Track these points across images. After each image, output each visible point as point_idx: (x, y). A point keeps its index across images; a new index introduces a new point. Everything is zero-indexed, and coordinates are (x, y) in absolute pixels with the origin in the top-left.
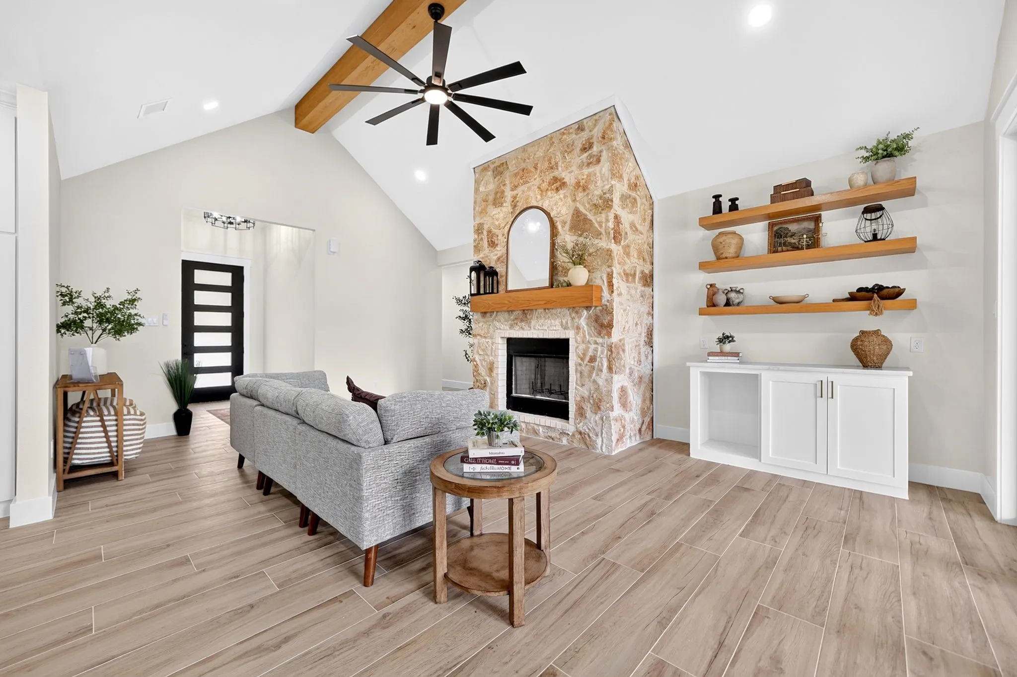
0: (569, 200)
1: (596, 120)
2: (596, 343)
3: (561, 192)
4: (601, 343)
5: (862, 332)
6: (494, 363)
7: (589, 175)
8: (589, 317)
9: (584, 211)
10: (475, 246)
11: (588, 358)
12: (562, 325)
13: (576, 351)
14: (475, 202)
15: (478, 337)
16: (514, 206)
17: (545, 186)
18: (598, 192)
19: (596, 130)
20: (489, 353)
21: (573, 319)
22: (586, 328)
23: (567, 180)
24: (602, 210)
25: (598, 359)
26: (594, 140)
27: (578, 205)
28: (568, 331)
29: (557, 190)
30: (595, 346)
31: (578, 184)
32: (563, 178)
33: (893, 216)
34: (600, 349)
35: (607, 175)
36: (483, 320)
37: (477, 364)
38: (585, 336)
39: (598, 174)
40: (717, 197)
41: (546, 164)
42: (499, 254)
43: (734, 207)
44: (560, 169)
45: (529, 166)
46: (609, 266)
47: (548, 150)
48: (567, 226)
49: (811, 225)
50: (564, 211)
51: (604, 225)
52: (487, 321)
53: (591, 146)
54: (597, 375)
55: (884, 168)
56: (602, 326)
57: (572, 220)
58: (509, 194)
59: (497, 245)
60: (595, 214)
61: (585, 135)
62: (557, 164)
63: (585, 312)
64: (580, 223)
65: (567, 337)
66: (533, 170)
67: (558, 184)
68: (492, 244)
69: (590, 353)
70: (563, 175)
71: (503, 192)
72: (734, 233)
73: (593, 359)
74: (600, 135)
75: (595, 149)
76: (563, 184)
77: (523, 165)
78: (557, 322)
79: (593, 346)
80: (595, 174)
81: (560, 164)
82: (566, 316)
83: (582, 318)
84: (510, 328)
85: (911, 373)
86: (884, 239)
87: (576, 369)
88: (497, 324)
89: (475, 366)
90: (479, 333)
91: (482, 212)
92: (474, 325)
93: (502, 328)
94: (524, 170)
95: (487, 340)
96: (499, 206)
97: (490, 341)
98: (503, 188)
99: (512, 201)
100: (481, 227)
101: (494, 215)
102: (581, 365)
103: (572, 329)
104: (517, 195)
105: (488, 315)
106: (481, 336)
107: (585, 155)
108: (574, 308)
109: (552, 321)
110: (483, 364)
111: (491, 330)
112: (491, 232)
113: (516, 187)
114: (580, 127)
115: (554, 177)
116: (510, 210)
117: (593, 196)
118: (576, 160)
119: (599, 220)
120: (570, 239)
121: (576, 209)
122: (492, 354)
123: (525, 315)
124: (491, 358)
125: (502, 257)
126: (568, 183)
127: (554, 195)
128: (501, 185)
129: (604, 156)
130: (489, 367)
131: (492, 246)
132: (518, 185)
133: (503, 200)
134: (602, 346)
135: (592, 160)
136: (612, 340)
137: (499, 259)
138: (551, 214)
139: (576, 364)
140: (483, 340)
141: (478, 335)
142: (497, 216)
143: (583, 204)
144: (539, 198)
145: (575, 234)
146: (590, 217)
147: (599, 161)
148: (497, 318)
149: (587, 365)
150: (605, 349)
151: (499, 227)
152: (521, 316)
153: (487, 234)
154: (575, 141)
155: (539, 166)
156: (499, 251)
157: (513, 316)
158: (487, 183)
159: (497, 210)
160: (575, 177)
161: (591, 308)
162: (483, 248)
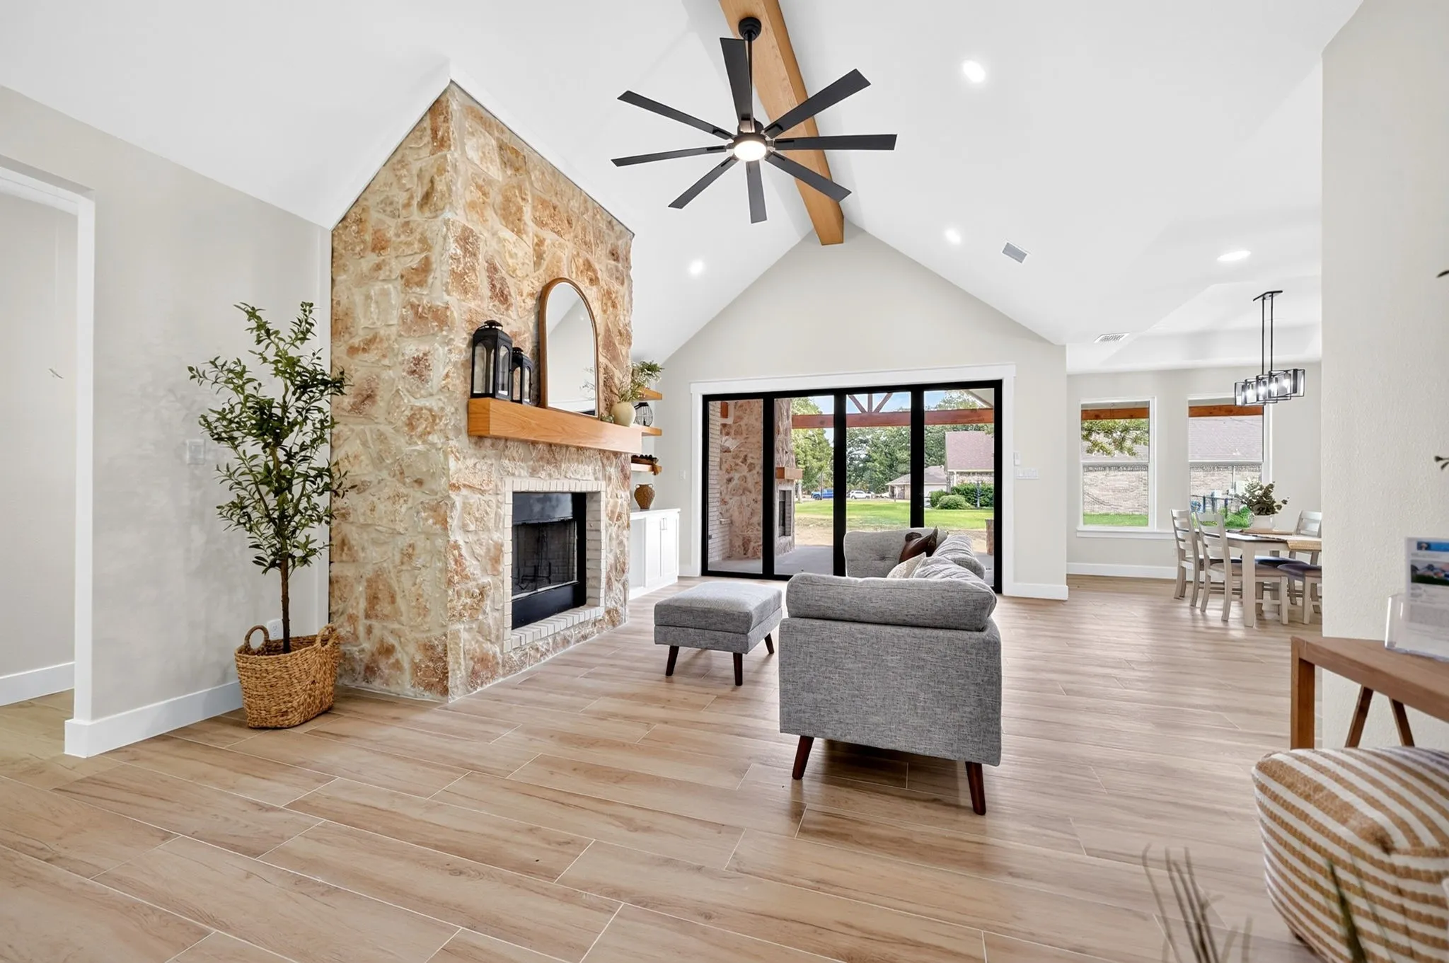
0: (602, 305)
1: (621, 231)
2: (621, 497)
3: (596, 289)
4: (624, 497)
5: (643, 484)
6: (502, 545)
7: (617, 292)
8: (616, 466)
9: (612, 331)
11: (616, 516)
12: (595, 473)
13: (606, 508)
15: (464, 492)
16: (540, 259)
17: (580, 262)
18: (622, 319)
20: (491, 524)
21: (603, 466)
22: (614, 479)
23: (599, 275)
24: (625, 342)
25: (622, 517)
26: (620, 253)
27: (608, 320)
28: (599, 482)
29: (592, 280)
30: (621, 500)
31: (608, 294)
32: (597, 272)
34: (624, 503)
35: (627, 303)
37: (461, 555)
38: (612, 489)
41: (580, 233)
44: (593, 255)
45: (561, 210)
47: (583, 214)
48: (603, 341)
50: (598, 319)
52: (485, 457)
53: (618, 258)
54: (621, 535)
55: (648, 381)
56: (626, 477)
57: (606, 337)
58: (530, 225)
59: (511, 304)
60: (620, 343)
61: (613, 238)
62: (591, 244)
63: (614, 459)
64: (609, 343)
65: (599, 489)
66: (567, 223)
67: (593, 275)
68: (501, 294)
70: (596, 267)
71: (520, 209)
73: (619, 517)
74: (624, 252)
75: (621, 265)
76: (597, 280)
77: (555, 201)
78: (590, 469)
79: (618, 502)
80: (622, 296)
81: (594, 247)
82: (599, 464)
83: (612, 467)
84: (530, 475)
85: (679, 510)
87: (606, 533)
88: (508, 465)
89: (456, 561)
90: (467, 483)
91: (472, 205)
92: (452, 463)
93: (517, 473)
94: (555, 208)
95: (487, 497)
96: (513, 231)
97: (493, 499)
98: (520, 200)
99: (537, 244)
100: (471, 240)
101: (505, 240)
102: (611, 525)
103: (603, 479)
104: (543, 239)
105: (486, 443)
106: (472, 488)
107: (613, 263)
108: (604, 453)
109: (586, 467)
110: (477, 550)
111: (493, 476)
112: (495, 268)
113: (542, 224)
114: (611, 223)
115: (588, 260)
116: (533, 256)
117: (619, 320)
118: (606, 261)
119: (623, 352)
120: (602, 360)
121: (607, 324)
122: (498, 528)
123: (553, 453)
124: (494, 536)
125: (519, 334)
126: (600, 282)
127: (589, 286)
128: (516, 191)
129: (626, 281)
130: (492, 554)
131: (502, 302)
132: (546, 225)
133: (521, 226)
134: (625, 500)
135: (618, 275)
136: (629, 492)
137: (514, 336)
138: (593, 312)
139: (606, 525)
140: (477, 498)
141: (464, 485)
142: (512, 249)
143: (612, 323)
144: (574, 275)
145: (607, 355)
146: (616, 343)
147: (623, 282)
148: (506, 452)
149: (615, 525)
150: (627, 504)
151: (513, 272)
152: (548, 455)
153: (485, 265)
154: (606, 235)
155: (573, 224)
156: (513, 320)
157: (535, 453)
158: (484, 154)
159: (510, 235)
160: (606, 281)
161: (618, 454)
162: (475, 290)
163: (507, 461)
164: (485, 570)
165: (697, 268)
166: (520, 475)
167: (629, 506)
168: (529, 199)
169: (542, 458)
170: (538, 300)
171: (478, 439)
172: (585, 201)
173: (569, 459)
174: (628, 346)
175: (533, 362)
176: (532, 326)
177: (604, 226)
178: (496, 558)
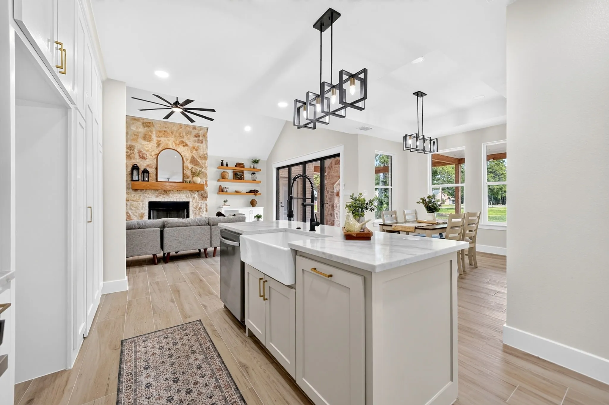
0: (189, 151)
1: (201, 129)
2: (201, 203)
3: (186, 148)
5: (252, 200)
6: (144, 213)
7: (198, 146)
8: (198, 194)
9: (196, 158)
10: (127, 156)
11: (198, 208)
12: (186, 196)
13: (193, 206)
15: (131, 201)
16: (159, 145)
17: (178, 142)
18: (202, 153)
19: (200, 132)
20: (140, 209)
21: (191, 195)
22: (197, 198)
23: (188, 143)
24: (203, 159)
25: (202, 208)
27: (193, 155)
28: (189, 199)
30: (201, 204)
31: (194, 148)
33: (256, 175)
34: (203, 205)
35: (205, 148)
36: (136, 193)
37: (129, 215)
38: (196, 200)
40: (222, 161)
41: (178, 134)
42: (148, 163)
43: (227, 165)
44: (185, 139)
45: (169, 131)
46: (206, 178)
47: (179, 129)
48: (189, 161)
49: (242, 174)
50: (187, 155)
51: (204, 164)
52: (138, 194)
53: (199, 136)
54: (202, 213)
55: (256, 165)
56: (204, 197)
57: (191, 159)
58: (154, 138)
59: (147, 159)
60: (200, 160)
61: (197, 132)
62: (184, 136)
63: (197, 193)
64: (194, 161)
65: (189, 201)
66: (171, 134)
67: (184, 144)
68: (143, 157)
69: (199, 206)
70: (187, 141)
71: (151, 136)
72: (227, 172)
73: (200, 208)
74: (203, 134)
75: (201, 138)
76: (187, 145)
77: (165, 130)
78: (184, 195)
79: (200, 204)
80: (201, 147)
81: (185, 137)
82: (189, 194)
83: (196, 194)
84: (156, 197)
85: (263, 207)
86: (255, 180)
87: (193, 213)
88: (147, 195)
90: (131, 199)
91: (133, 140)
93: (150, 197)
94: (165, 132)
95: (139, 203)
96: (148, 141)
97: (141, 203)
98: (150, 134)
99: (157, 142)
100: (132, 147)
101: (144, 144)
102: (195, 210)
103: (191, 198)
104: (161, 140)
105: (139, 191)
106: (133, 201)
107: (196, 138)
108: (191, 191)
109: (182, 195)
110: (136, 214)
111: (141, 198)
112: (141, 151)
113: (160, 137)
114: (194, 128)
115: (182, 141)
116: (156, 145)
117: (200, 153)
118: (193, 139)
119: (202, 162)
120: (190, 166)
121: (193, 156)
122: (142, 209)
123: (166, 192)
124: (142, 211)
125: (150, 165)
126: (189, 145)
127: (183, 147)
128: (149, 132)
129: (204, 142)
130: (140, 215)
131: (143, 159)
132: (161, 136)
133: (151, 139)
134: (204, 204)
135: (199, 141)
136: (207, 202)
137: (148, 166)
138: (182, 154)
139: (193, 210)
140: (135, 203)
141: (131, 200)
142: (147, 146)
143: (196, 155)
144: (174, 146)
145: (192, 164)
146: (198, 160)
147: (202, 143)
148: (146, 193)
149: (198, 210)
150: (205, 205)
151: (148, 151)
152: (164, 193)
153: (137, 151)
154: (192, 132)
155: (174, 133)
156: (148, 162)
157: (158, 192)
158: (137, 127)
159: (146, 143)
160: (192, 145)
161: (199, 191)
162: (134, 158)
164: (138, 218)
165: (248, 129)
166: (151, 198)
167: (207, 205)
168: (154, 132)
169: (161, 193)
170: (156, 156)
171: (136, 190)
172: (181, 126)
173: (173, 193)
174: (205, 160)
175: (155, 170)
176: (155, 162)
177: (191, 129)
178: (142, 216)
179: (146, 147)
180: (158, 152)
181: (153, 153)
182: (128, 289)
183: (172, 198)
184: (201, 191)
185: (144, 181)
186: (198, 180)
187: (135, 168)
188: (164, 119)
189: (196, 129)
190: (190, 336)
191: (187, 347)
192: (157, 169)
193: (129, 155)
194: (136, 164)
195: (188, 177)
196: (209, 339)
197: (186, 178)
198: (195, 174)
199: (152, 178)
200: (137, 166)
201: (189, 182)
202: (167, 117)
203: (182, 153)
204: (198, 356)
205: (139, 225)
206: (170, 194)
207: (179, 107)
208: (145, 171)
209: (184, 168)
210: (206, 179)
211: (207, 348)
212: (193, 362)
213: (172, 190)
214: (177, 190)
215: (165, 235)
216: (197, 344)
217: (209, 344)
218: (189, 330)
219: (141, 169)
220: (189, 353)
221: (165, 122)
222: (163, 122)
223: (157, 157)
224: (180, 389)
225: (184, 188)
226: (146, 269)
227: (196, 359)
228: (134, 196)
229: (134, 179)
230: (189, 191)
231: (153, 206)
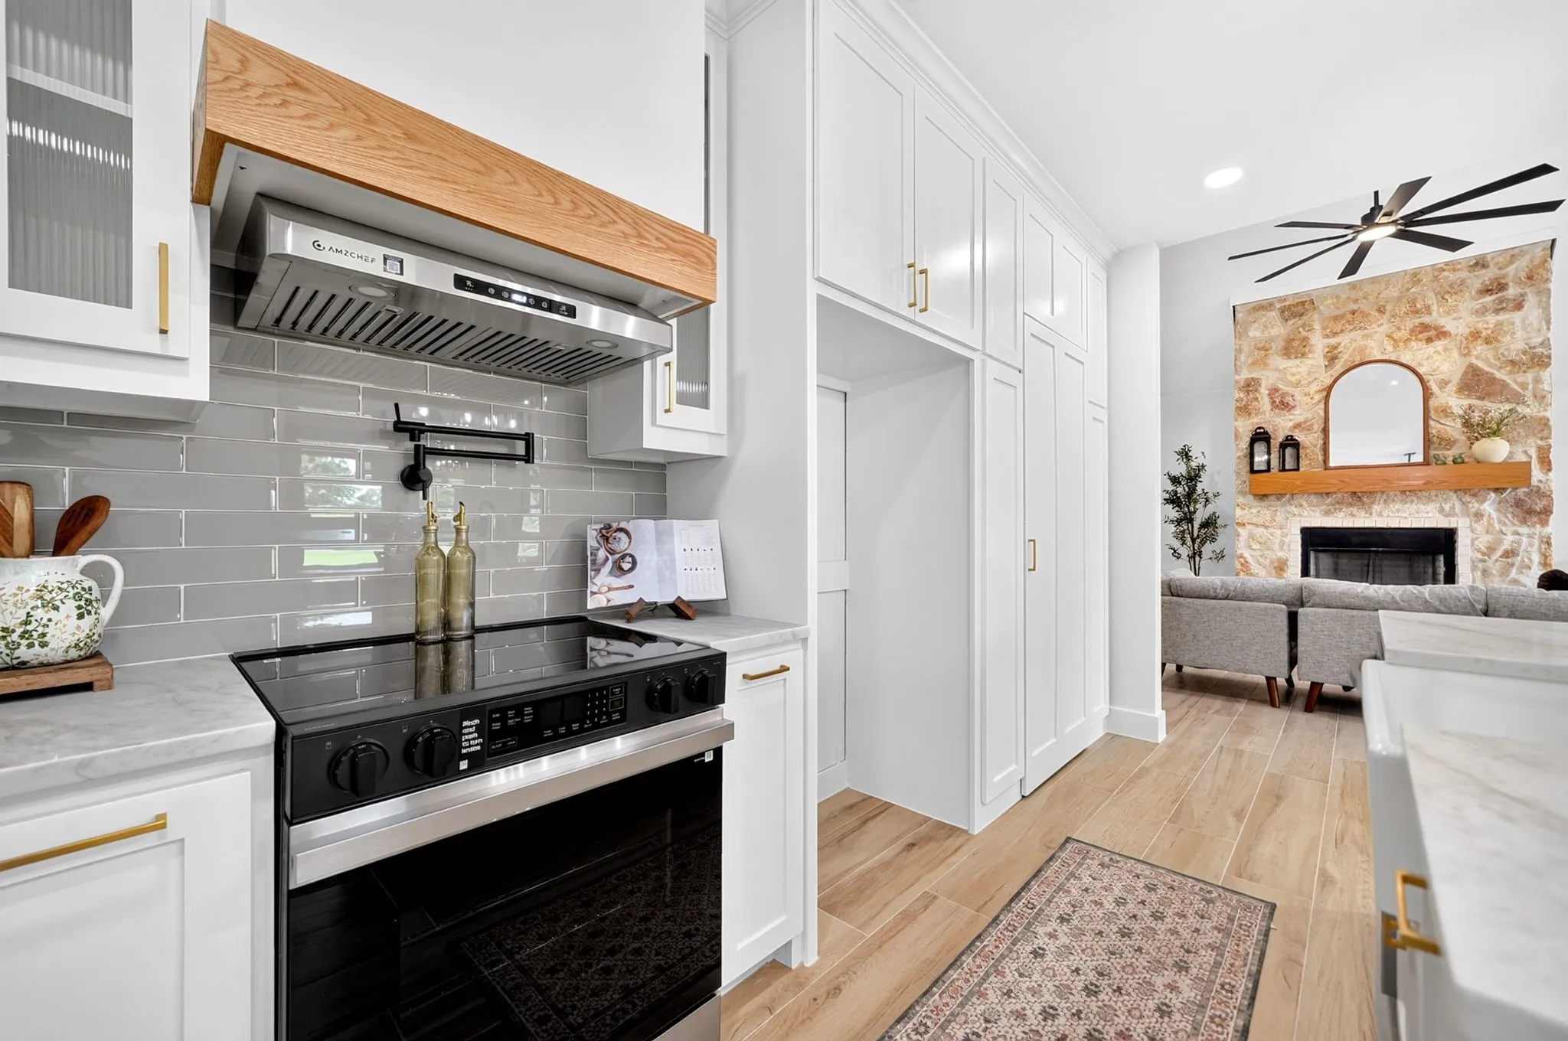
0: (1455, 354)
1: (1513, 256)
2: (1516, 533)
3: (1439, 345)
4: (1528, 534)
6: (1287, 560)
7: (1499, 324)
8: (1500, 502)
9: (1487, 369)
10: (1238, 409)
11: (1499, 553)
12: (1441, 511)
13: (1473, 544)
14: (1239, 351)
15: (1248, 526)
16: (1332, 358)
17: (1404, 334)
18: (1521, 345)
19: (1511, 269)
20: (1276, 547)
21: (1465, 503)
22: (1494, 515)
23: (1449, 328)
24: (1528, 368)
25: (1521, 554)
26: (1509, 280)
27: (1474, 361)
28: (1455, 519)
29: (1429, 340)
30: (1515, 537)
31: (1475, 335)
32: (1442, 327)
34: (1525, 540)
35: (1535, 323)
36: (1263, 504)
37: (1246, 562)
38: (1491, 524)
39: (1518, 323)
41: (1404, 308)
42: (1300, 419)
44: (1435, 314)
45: (1364, 306)
46: (1544, 438)
47: (1408, 289)
48: (1452, 387)
50: (1447, 367)
51: (1530, 385)
52: (1269, 506)
53: (1502, 287)
54: (1519, 573)
56: (1530, 512)
57: (1464, 378)
58: (1319, 343)
59: (1293, 407)
60: (1510, 373)
61: (1487, 276)
62: (1428, 307)
63: (1493, 495)
64: (1475, 382)
65: (1452, 526)
66: (1376, 313)
67: (1433, 334)
68: (1282, 404)
69: (1506, 545)
70: (1442, 321)
71: (1306, 339)
73: (1509, 554)
74: (1522, 274)
75: (1512, 291)
76: (1442, 334)
77: (1355, 307)
78: (1431, 507)
79: (1510, 537)
80: (1513, 323)
81: (1435, 308)
82: (1453, 502)
83: (1488, 503)
84: (1324, 515)
87: (1474, 568)
88: (1296, 511)
89: (1242, 565)
90: (1251, 522)
91: (1254, 363)
92: (1238, 512)
93: (1305, 514)
94: (1354, 313)
95: (1271, 530)
96: (1297, 357)
97: (1278, 532)
98: (1305, 333)
99: (1328, 352)
100: (1253, 383)
101: (1286, 369)
102: (1485, 561)
103: (1463, 516)
104: (1339, 344)
105: (1271, 498)
106: (1257, 525)
107: (1488, 299)
108: (1465, 491)
109: (1421, 506)
110: (1261, 560)
111: (1280, 517)
112: (1277, 390)
113: (1335, 334)
114: (1480, 263)
115: (1422, 324)
116: (1323, 362)
117: (1508, 350)
118: (1467, 304)
119: (1520, 380)
120: (1458, 404)
121: (1471, 365)
122: (1281, 549)
123: (1357, 498)
124: (1280, 554)
125: (1305, 422)
126: (1452, 332)
127: (1425, 346)
128: (1301, 330)
129: (1531, 301)
130: (1276, 564)
131: (1283, 409)
132: (1342, 331)
133: (1307, 349)
134: (1530, 536)
135: (1504, 305)
136: (1549, 529)
137: (1297, 426)
138: (1421, 370)
139: (1473, 562)
140: (1261, 530)
141: (1249, 523)
142: (1294, 370)
143: (1486, 360)
144: (1390, 348)
145: (1468, 397)
146: (1498, 375)
147: (1519, 306)
148: (1292, 502)
149: (1497, 560)
150: (1536, 542)
151: (1298, 384)
152: (1350, 500)
153: (1267, 392)
154: (1468, 281)
155: (1389, 308)
156: (1298, 415)
157: (1330, 499)
158: (1265, 327)
159: (1291, 363)
160: (1467, 326)
161: (1505, 489)
162: (1258, 412)
163: (1293, 508)
164: (1269, 573)
166: (1309, 516)
167: (1549, 543)
168: (1317, 326)
169: (1338, 503)
170: (1325, 394)
171: (1263, 497)
172: (1415, 276)
173: (1385, 500)
174: (1537, 368)
175: (1322, 436)
176: (1322, 413)
177: (1464, 274)
178: (1281, 567)
179: (1294, 375)
180: (1329, 382)
181: (1314, 388)
182: (1160, 741)
183: (1380, 514)
184: (1515, 489)
185: (1283, 470)
186: (1498, 450)
187: (1260, 437)
188: (1339, 278)
189: (1484, 266)
190: (1207, 925)
191: (1178, 943)
192: (1325, 431)
193: (1246, 407)
194: (1263, 426)
195: (1449, 443)
196: (1254, 968)
197: (1436, 449)
198: (1478, 429)
199: (1310, 459)
200: (1266, 433)
201: (1454, 462)
202: (1352, 268)
203: (1420, 364)
204: (1184, 982)
205: (1226, 589)
206: (1373, 503)
207: (1380, 222)
208: (1291, 443)
209: (1432, 414)
210: (1540, 443)
211: (1227, 987)
212: (1162, 987)
213: (1383, 492)
214: (1404, 492)
215: (1302, 627)
216: (1209, 956)
217: (1242, 984)
218: (1218, 913)
219: (1278, 438)
220: (1170, 961)
221: (1353, 286)
222: (1347, 287)
223: (1327, 398)
224: (1082, 1016)
225: (1429, 485)
226: (1237, 711)
227: (1173, 988)
228: (1259, 512)
229: (1255, 469)
230: (1455, 492)
231: (1315, 540)
